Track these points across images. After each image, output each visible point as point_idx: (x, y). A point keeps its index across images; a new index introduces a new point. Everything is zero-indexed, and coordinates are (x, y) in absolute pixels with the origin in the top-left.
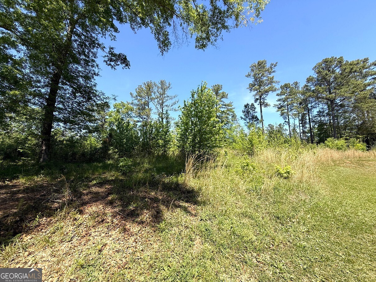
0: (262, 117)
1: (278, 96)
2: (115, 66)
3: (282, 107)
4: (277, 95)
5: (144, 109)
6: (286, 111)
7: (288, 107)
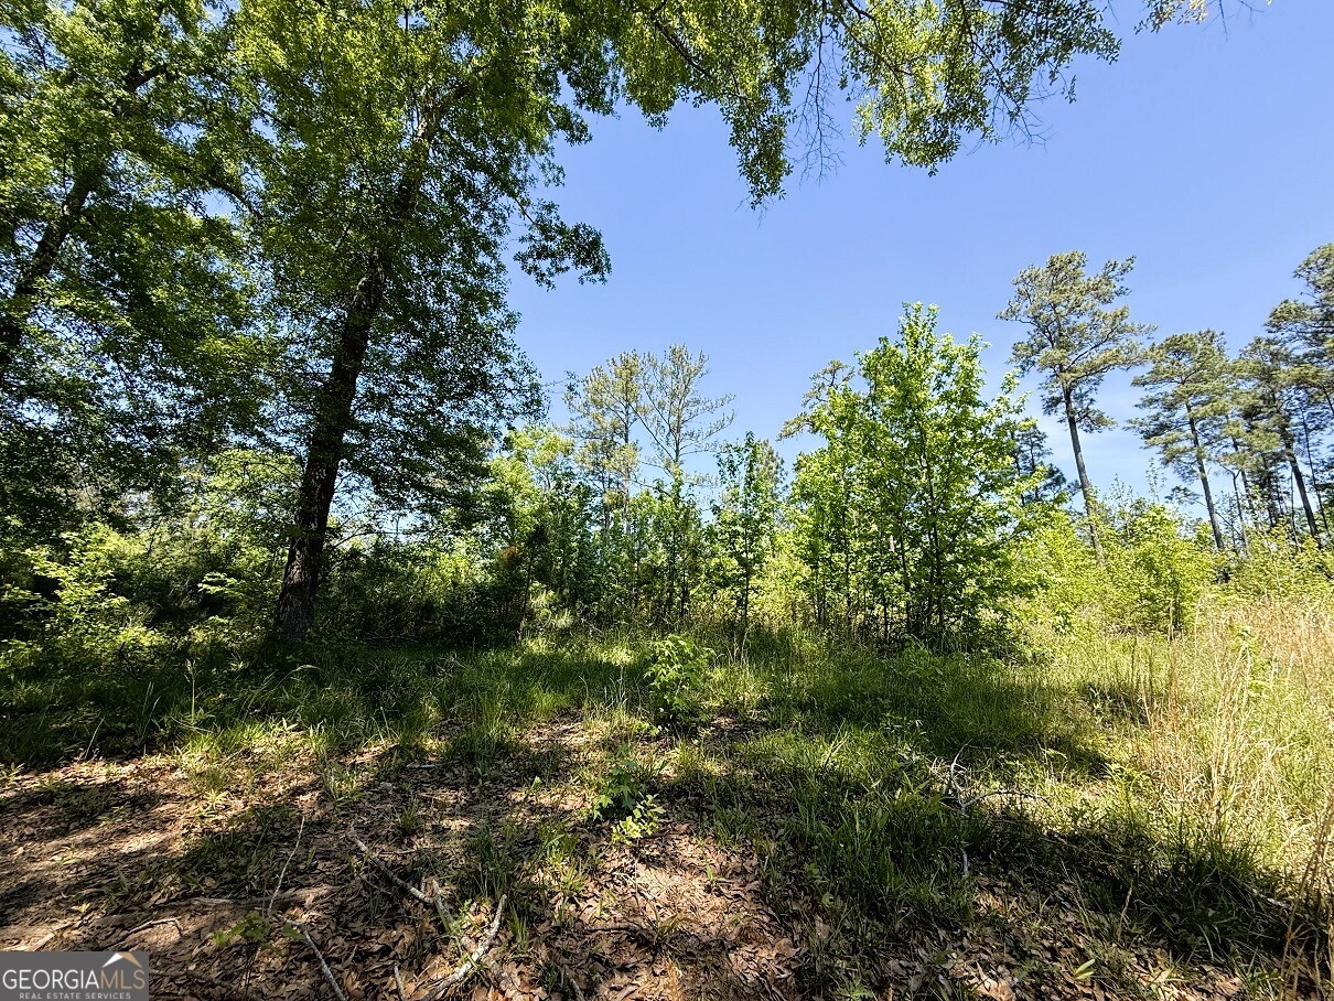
0: (1081, 469)
1: (1142, 389)
2: (552, 275)
3: (1163, 427)
4: (1135, 383)
5: (608, 448)
6: (1188, 444)
7: (1193, 430)
